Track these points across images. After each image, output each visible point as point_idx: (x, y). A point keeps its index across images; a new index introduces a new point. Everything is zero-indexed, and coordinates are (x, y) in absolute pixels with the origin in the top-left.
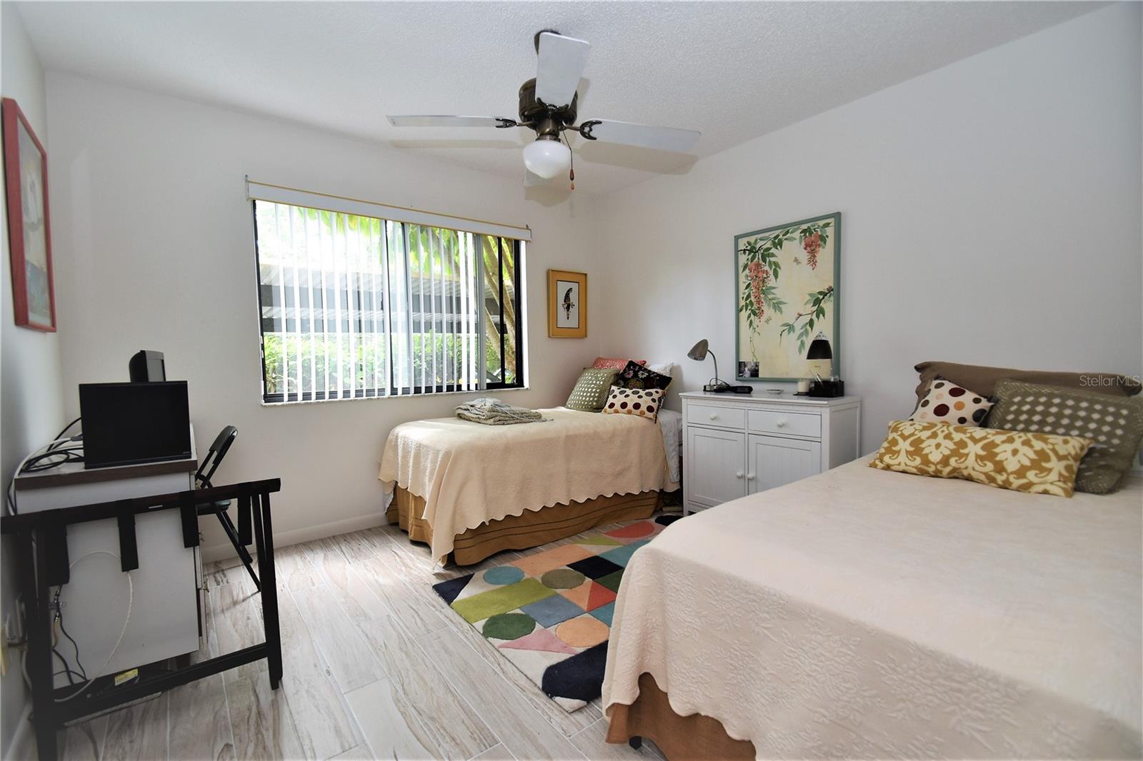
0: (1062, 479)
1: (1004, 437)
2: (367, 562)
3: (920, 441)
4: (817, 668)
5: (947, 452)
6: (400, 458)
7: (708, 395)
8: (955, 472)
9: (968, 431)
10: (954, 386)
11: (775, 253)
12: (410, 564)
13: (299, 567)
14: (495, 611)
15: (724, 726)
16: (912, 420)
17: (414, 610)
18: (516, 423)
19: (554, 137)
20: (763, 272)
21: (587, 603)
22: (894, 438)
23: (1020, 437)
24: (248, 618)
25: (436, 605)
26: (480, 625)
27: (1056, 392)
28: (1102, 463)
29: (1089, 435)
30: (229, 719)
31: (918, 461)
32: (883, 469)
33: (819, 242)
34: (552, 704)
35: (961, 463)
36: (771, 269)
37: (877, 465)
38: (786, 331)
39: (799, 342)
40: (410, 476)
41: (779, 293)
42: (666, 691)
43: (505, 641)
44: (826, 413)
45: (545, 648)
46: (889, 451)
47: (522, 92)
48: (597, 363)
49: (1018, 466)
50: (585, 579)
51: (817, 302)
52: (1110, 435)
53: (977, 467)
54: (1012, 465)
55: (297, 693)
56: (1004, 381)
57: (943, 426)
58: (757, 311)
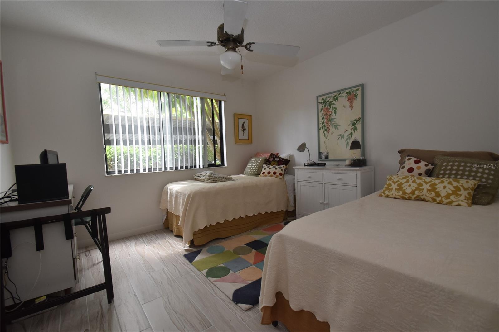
0: (466, 199)
1: (439, 181)
2: (155, 245)
3: (401, 184)
4: (358, 287)
5: (414, 188)
6: (169, 198)
7: (306, 167)
8: (417, 197)
9: (423, 179)
10: (416, 159)
11: (334, 103)
12: (174, 246)
13: (124, 248)
14: (212, 265)
15: (315, 315)
16: (398, 175)
17: (175, 266)
18: (221, 182)
19: (233, 50)
20: (330, 112)
21: (253, 261)
22: (390, 183)
23: (447, 181)
24: (100, 272)
25: (185, 263)
26: (204, 272)
27: (462, 160)
28: (484, 191)
29: (478, 179)
30: (88, 318)
31: (401, 193)
32: (385, 197)
33: (354, 97)
34: (237, 307)
35: (420, 193)
36: (333, 110)
37: (382, 195)
38: (341, 138)
39: (346, 143)
40: (173, 206)
41: (336, 121)
42: (288, 300)
43: (215, 279)
44: (359, 173)
45: (234, 282)
46: (388, 189)
47: (218, 30)
48: (257, 155)
49: (446, 194)
50: (252, 250)
51: (354, 124)
52: (487, 179)
53: (428, 195)
54: (443, 193)
55: (120, 305)
56: (438, 156)
57: (412, 177)
58: (327, 129)
